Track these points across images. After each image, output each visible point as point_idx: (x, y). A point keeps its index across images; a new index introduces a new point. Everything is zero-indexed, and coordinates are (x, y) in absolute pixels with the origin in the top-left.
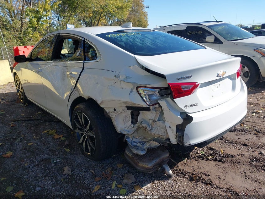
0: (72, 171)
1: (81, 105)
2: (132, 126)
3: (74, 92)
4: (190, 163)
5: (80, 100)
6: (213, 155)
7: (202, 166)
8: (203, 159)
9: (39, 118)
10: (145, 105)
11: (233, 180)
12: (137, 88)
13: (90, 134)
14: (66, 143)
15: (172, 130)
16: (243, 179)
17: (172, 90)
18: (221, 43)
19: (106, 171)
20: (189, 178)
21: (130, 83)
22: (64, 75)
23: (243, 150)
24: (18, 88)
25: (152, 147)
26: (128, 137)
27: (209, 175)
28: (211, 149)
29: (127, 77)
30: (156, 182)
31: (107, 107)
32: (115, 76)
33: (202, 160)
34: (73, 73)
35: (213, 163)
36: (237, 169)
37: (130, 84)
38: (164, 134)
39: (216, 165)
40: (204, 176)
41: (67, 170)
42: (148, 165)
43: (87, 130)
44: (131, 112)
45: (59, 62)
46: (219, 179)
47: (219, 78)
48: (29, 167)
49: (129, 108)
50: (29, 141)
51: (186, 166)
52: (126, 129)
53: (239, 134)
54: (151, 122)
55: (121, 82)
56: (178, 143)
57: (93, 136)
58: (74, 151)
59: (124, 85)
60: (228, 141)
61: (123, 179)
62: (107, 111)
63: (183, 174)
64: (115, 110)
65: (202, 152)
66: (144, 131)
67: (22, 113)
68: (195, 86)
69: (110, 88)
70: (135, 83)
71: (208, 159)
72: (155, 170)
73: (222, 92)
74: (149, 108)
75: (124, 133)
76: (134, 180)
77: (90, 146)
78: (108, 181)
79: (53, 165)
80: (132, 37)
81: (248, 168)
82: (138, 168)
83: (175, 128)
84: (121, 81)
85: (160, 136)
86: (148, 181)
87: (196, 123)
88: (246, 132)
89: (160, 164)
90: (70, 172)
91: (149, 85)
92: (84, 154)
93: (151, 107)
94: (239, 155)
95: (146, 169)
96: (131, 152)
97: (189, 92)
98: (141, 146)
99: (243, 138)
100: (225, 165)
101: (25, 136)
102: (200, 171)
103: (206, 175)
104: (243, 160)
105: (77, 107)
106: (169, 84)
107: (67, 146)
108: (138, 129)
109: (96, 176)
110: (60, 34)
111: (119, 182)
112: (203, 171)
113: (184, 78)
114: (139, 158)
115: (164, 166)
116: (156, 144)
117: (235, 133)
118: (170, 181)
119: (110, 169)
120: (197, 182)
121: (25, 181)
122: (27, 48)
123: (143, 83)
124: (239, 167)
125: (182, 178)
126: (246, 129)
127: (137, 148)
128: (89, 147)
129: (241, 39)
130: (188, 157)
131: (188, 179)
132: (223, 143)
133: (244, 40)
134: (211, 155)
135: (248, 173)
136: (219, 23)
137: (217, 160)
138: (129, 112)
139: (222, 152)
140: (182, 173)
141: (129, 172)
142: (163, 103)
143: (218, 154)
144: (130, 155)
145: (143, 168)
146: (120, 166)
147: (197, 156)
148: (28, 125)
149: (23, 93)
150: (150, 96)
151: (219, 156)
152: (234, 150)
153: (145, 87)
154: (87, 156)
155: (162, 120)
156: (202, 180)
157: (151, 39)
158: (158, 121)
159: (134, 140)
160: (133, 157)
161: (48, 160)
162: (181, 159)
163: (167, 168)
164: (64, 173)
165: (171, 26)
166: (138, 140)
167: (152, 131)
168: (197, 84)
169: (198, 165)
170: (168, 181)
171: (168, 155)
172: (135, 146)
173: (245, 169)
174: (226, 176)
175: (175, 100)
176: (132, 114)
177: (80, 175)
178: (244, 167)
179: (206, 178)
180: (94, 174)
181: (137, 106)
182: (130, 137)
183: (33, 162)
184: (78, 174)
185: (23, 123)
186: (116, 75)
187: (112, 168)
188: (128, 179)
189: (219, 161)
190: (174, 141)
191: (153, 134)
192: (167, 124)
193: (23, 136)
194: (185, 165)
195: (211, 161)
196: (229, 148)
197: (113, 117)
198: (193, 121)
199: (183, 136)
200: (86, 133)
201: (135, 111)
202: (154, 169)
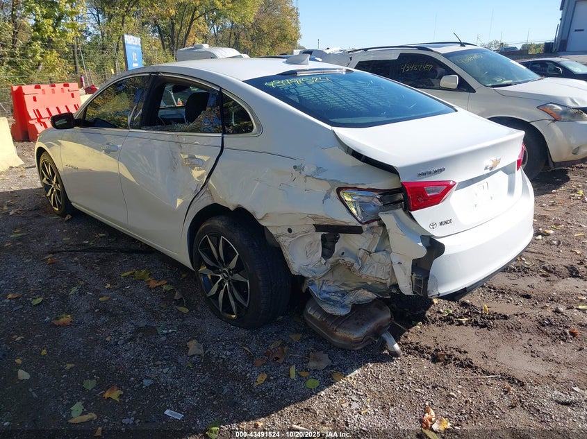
0: (205, 348)
1: (217, 221)
2: (323, 261)
3: (200, 195)
4: (428, 330)
5: (215, 210)
6: (469, 316)
7: (451, 335)
8: (453, 323)
9: (103, 245)
10: (354, 223)
11: (511, 359)
12: (339, 190)
13: (238, 277)
14: (177, 295)
15: (405, 270)
16: (528, 357)
17: (409, 195)
18: (472, 90)
19: (272, 347)
20: (430, 357)
21: (325, 180)
22: (174, 158)
23: (524, 306)
24: (47, 183)
25: (360, 301)
26: (312, 283)
27: (465, 352)
28: (464, 305)
29: (318, 169)
30: (371, 365)
31: (275, 226)
32: (295, 167)
33: (450, 324)
34: (196, 156)
35: (471, 330)
36: (516, 339)
37: (325, 182)
38: (387, 277)
39: (477, 334)
40: (457, 354)
41: (194, 347)
42: (356, 335)
43: (229, 270)
44: (322, 236)
45: (161, 132)
46: (485, 358)
47: (488, 171)
48: (116, 344)
49: (319, 228)
50: (97, 293)
51: (421, 336)
52: (310, 267)
53: (513, 275)
54: (361, 253)
55: (308, 178)
56: (414, 293)
57: (244, 280)
58: (196, 311)
59: (312, 183)
60: (494, 289)
61: (308, 362)
62: (274, 233)
63: (418, 350)
64: (290, 230)
65: (448, 311)
66: (348, 271)
67: (63, 235)
68: (448, 187)
69: (283, 190)
70: (336, 181)
71: (461, 324)
72: (367, 343)
73: (491, 198)
74: (361, 227)
75: (306, 275)
76: (328, 362)
77: (235, 300)
78: (280, 365)
79: (163, 338)
80: (317, 86)
81: (535, 337)
82: (334, 340)
83: (409, 265)
84: (307, 176)
85: (380, 280)
86: (356, 364)
87: (450, 256)
88: (526, 273)
89: (377, 333)
90: (201, 352)
91: (363, 184)
92: (219, 316)
93: (365, 227)
94: (517, 315)
95: (352, 342)
96: (320, 310)
97: (437, 200)
98: (339, 299)
99: (523, 284)
100: (494, 333)
101: (87, 284)
102: (449, 345)
103: (460, 352)
104: (526, 323)
105: (207, 224)
106: (403, 184)
107: (179, 303)
108: (334, 267)
109: (253, 357)
110: (158, 73)
111: (302, 366)
112: (454, 344)
113: (430, 173)
114: (335, 322)
115: (384, 336)
116: (370, 295)
117: (507, 274)
118: (397, 363)
119: (279, 343)
120: (445, 365)
121: (117, 369)
122: (42, 88)
123: (351, 181)
124: (518, 336)
125: (418, 357)
126: (526, 266)
127: (332, 303)
128: (232, 302)
129: (510, 85)
130: (424, 320)
131: (428, 359)
132: (486, 293)
133: (518, 85)
134: (466, 315)
135: (537, 347)
136: (468, 47)
137: (478, 325)
138: (319, 235)
139: (485, 309)
140: (416, 348)
141: (315, 348)
142: (388, 218)
143: (478, 313)
144: (318, 316)
145: (345, 339)
146: (295, 338)
147: (440, 318)
148: (86, 262)
149: (62, 194)
150: (362, 205)
151: (481, 317)
152: (508, 306)
153: (355, 188)
154: (229, 321)
155: (384, 250)
156: (455, 359)
157: (353, 92)
158: (376, 252)
159: (324, 288)
160: (324, 320)
161: (149, 331)
162: (410, 325)
163: (389, 339)
164: (191, 352)
165: (366, 50)
166: (332, 289)
167: (364, 271)
168: (451, 183)
169: (444, 333)
170: (393, 364)
171: (389, 316)
172: (327, 300)
173: (530, 339)
174: (498, 352)
175: (412, 213)
176: (324, 239)
177: (224, 356)
178: (528, 336)
179: (462, 357)
180: (250, 354)
181: (338, 223)
182: (316, 282)
183: (120, 334)
184: (219, 355)
185: (73, 256)
186: (297, 165)
187: (281, 341)
188: (318, 360)
189: (482, 327)
190: (406, 288)
191: (364, 277)
192: (395, 259)
193: (82, 283)
194: (419, 334)
195: (466, 326)
196: (497, 301)
197: (286, 244)
198: (446, 252)
199: (427, 278)
200: (226, 276)
201: (330, 234)
202: (365, 342)
